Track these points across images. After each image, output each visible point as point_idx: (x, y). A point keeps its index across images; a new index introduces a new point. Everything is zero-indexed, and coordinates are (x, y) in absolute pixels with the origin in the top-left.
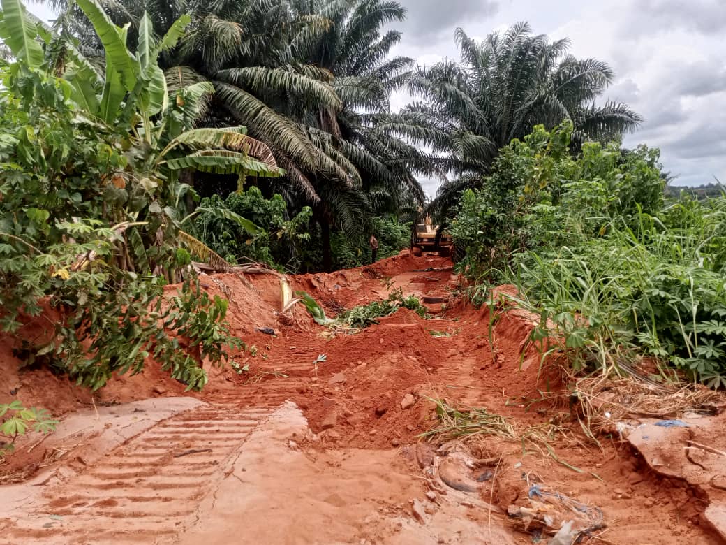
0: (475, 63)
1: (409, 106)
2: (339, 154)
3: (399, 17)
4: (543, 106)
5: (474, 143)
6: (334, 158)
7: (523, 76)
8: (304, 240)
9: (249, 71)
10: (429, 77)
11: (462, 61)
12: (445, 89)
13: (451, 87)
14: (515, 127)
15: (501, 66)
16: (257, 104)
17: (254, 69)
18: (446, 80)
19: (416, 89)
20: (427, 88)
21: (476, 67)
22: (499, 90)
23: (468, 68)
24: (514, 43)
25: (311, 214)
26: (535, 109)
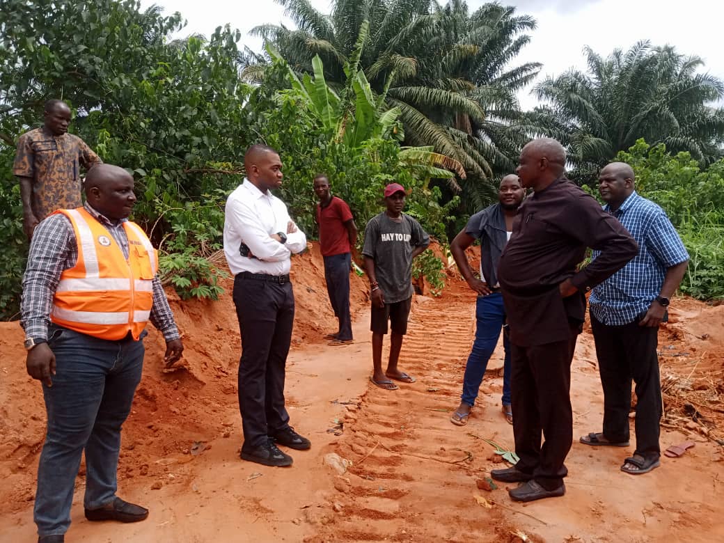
0: (599, 72)
1: (536, 109)
2: (476, 152)
3: (532, 28)
4: (657, 114)
5: (593, 145)
6: (472, 155)
7: (642, 86)
8: (451, 221)
9: (415, 89)
10: (557, 85)
11: (588, 71)
12: (570, 99)
13: (575, 96)
14: (631, 131)
15: (622, 76)
16: (419, 116)
17: (418, 88)
18: (571, 90)
19: (544, 96)
20: (553, 95)
21: (600, 77)
22: (619, 98)
23: (592, 78)
24: (636, 58)
25: (460, 202)
26: (649, 117)
